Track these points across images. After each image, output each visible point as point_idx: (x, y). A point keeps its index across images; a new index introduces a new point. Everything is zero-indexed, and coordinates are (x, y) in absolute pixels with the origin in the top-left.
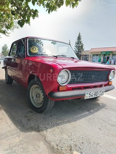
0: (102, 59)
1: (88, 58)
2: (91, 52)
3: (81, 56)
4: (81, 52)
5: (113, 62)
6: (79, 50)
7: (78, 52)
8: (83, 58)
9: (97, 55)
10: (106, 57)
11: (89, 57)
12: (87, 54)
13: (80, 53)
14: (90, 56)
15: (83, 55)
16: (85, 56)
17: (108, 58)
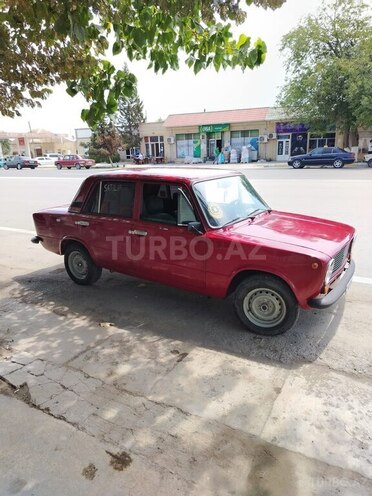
0: (204, 147)
1: (162, 145)
2: (168, 128)
3: (141, 139)
4: (136, 126)
5: (234, 156)
6: (129, 120)
7: (130, 126)
8: (147, 146)
9: (188, 136)
10: (214, 141)
11: (165, 142)
12: (157, 134)
13: (135, 132)
14: (169, 140)
15: (146, 138)
16: (154, 139)
17: (220, 144)
